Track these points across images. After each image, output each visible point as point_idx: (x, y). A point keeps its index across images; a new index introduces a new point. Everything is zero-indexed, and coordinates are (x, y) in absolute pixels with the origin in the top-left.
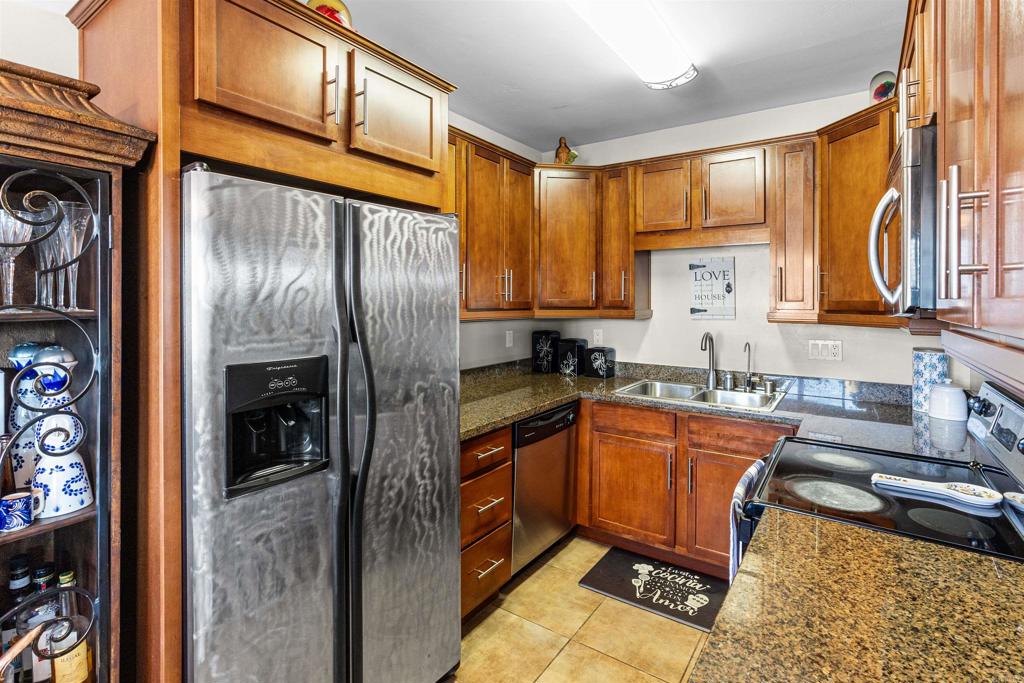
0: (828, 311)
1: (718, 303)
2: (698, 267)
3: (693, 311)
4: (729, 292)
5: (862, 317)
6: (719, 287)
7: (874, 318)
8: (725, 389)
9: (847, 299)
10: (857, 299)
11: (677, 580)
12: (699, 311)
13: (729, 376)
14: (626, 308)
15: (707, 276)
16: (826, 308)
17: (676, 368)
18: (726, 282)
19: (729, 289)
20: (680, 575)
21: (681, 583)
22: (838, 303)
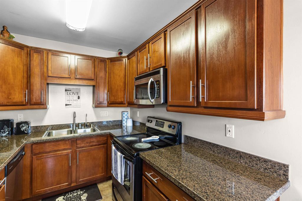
0: (110, 104)
1: (75, 102)
2: (68, 90)
3: (66, 105)
4: (79, 99)
5: (119, 105)
6: (76, 97)
7: (122, 105)
8: (79, 129)
9: (115, 101)
10: (118, 101)
11: (74, 195)
12: (69, 105)
13: (80, 125)
14: (43, 105)
15: (71, 94)
16: (110, 103)
17: (60, 125)
18: (78, 96)
19: (79, 98)
20: (74, 193)
21: (76, 195)
22: (113, 102)
